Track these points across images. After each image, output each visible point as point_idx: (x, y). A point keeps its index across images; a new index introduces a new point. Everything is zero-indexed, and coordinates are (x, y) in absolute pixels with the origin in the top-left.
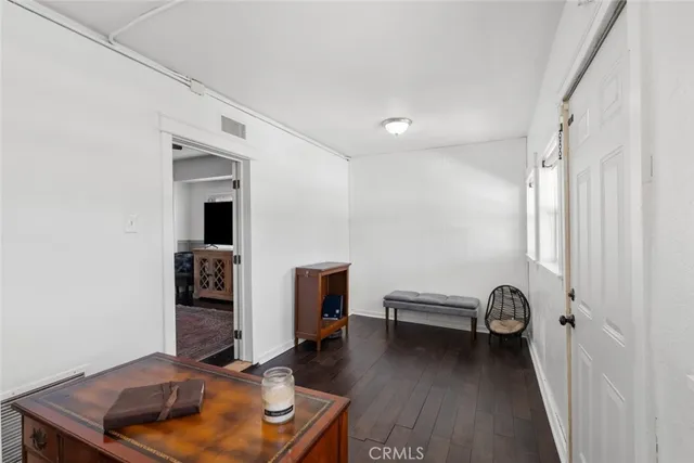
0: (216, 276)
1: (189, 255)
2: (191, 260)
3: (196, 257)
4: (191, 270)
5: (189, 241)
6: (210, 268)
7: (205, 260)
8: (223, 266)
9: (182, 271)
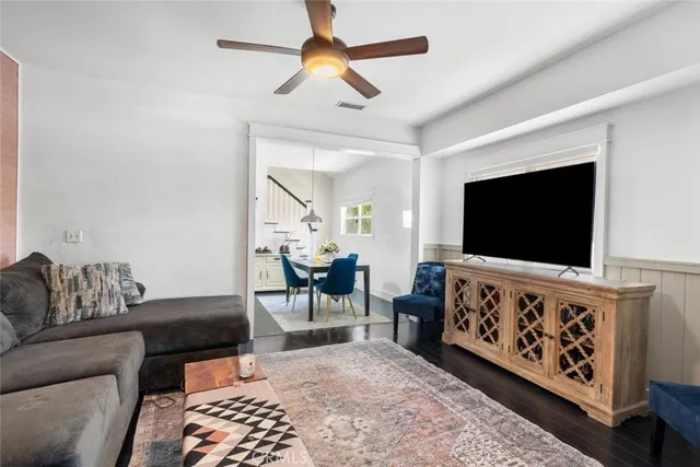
0: (483, 315)
1: (439, 269)
2: (441, 277)
3: (449, 274)
4: (440, 294)
5: (440, 246)
6: (473, 300)
7: (463, 282)
8: (497, 297)
9: (428, 293)
